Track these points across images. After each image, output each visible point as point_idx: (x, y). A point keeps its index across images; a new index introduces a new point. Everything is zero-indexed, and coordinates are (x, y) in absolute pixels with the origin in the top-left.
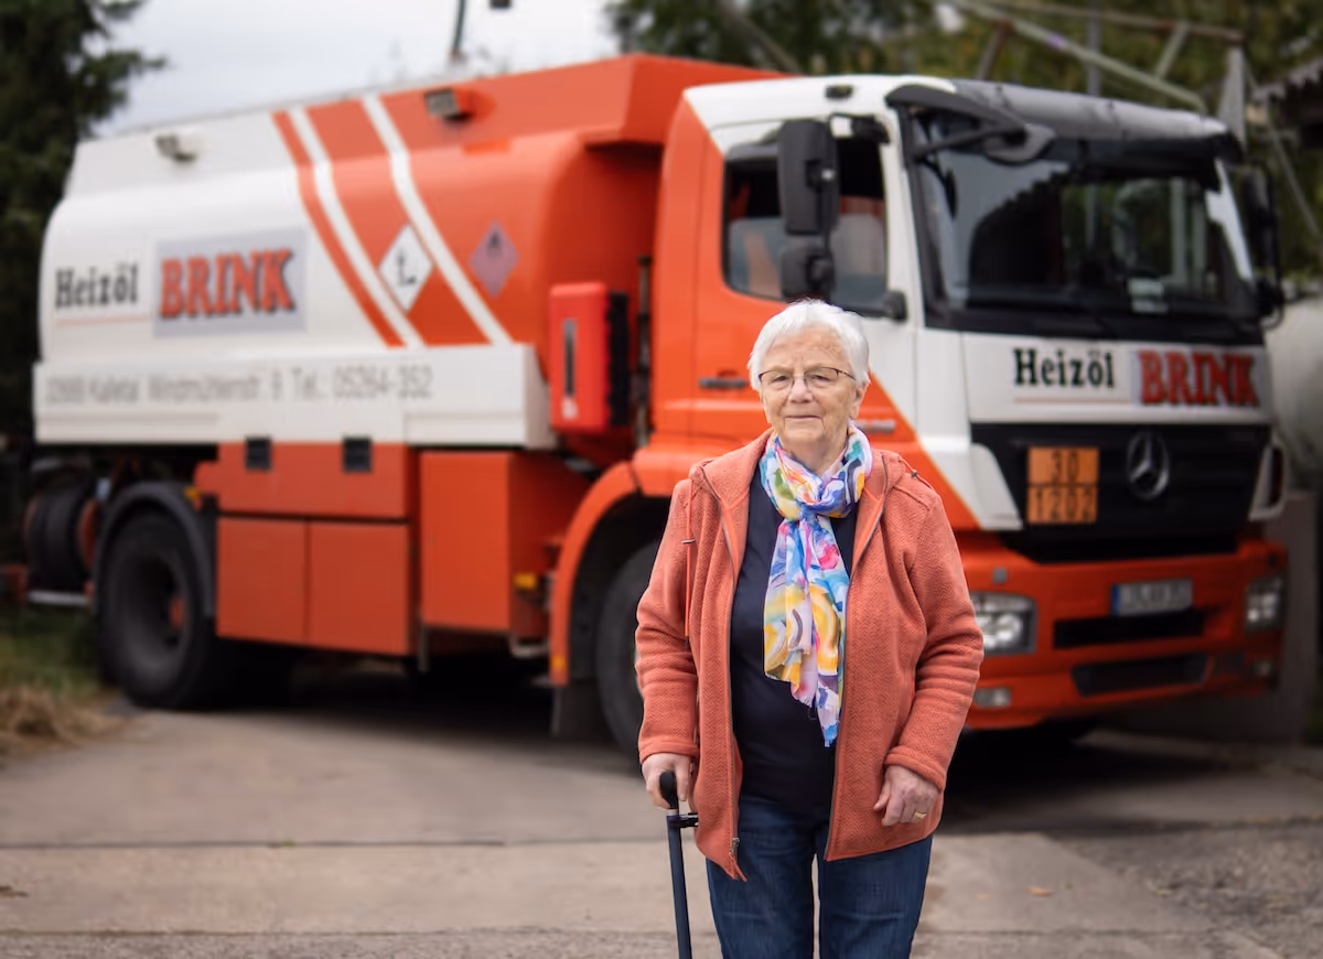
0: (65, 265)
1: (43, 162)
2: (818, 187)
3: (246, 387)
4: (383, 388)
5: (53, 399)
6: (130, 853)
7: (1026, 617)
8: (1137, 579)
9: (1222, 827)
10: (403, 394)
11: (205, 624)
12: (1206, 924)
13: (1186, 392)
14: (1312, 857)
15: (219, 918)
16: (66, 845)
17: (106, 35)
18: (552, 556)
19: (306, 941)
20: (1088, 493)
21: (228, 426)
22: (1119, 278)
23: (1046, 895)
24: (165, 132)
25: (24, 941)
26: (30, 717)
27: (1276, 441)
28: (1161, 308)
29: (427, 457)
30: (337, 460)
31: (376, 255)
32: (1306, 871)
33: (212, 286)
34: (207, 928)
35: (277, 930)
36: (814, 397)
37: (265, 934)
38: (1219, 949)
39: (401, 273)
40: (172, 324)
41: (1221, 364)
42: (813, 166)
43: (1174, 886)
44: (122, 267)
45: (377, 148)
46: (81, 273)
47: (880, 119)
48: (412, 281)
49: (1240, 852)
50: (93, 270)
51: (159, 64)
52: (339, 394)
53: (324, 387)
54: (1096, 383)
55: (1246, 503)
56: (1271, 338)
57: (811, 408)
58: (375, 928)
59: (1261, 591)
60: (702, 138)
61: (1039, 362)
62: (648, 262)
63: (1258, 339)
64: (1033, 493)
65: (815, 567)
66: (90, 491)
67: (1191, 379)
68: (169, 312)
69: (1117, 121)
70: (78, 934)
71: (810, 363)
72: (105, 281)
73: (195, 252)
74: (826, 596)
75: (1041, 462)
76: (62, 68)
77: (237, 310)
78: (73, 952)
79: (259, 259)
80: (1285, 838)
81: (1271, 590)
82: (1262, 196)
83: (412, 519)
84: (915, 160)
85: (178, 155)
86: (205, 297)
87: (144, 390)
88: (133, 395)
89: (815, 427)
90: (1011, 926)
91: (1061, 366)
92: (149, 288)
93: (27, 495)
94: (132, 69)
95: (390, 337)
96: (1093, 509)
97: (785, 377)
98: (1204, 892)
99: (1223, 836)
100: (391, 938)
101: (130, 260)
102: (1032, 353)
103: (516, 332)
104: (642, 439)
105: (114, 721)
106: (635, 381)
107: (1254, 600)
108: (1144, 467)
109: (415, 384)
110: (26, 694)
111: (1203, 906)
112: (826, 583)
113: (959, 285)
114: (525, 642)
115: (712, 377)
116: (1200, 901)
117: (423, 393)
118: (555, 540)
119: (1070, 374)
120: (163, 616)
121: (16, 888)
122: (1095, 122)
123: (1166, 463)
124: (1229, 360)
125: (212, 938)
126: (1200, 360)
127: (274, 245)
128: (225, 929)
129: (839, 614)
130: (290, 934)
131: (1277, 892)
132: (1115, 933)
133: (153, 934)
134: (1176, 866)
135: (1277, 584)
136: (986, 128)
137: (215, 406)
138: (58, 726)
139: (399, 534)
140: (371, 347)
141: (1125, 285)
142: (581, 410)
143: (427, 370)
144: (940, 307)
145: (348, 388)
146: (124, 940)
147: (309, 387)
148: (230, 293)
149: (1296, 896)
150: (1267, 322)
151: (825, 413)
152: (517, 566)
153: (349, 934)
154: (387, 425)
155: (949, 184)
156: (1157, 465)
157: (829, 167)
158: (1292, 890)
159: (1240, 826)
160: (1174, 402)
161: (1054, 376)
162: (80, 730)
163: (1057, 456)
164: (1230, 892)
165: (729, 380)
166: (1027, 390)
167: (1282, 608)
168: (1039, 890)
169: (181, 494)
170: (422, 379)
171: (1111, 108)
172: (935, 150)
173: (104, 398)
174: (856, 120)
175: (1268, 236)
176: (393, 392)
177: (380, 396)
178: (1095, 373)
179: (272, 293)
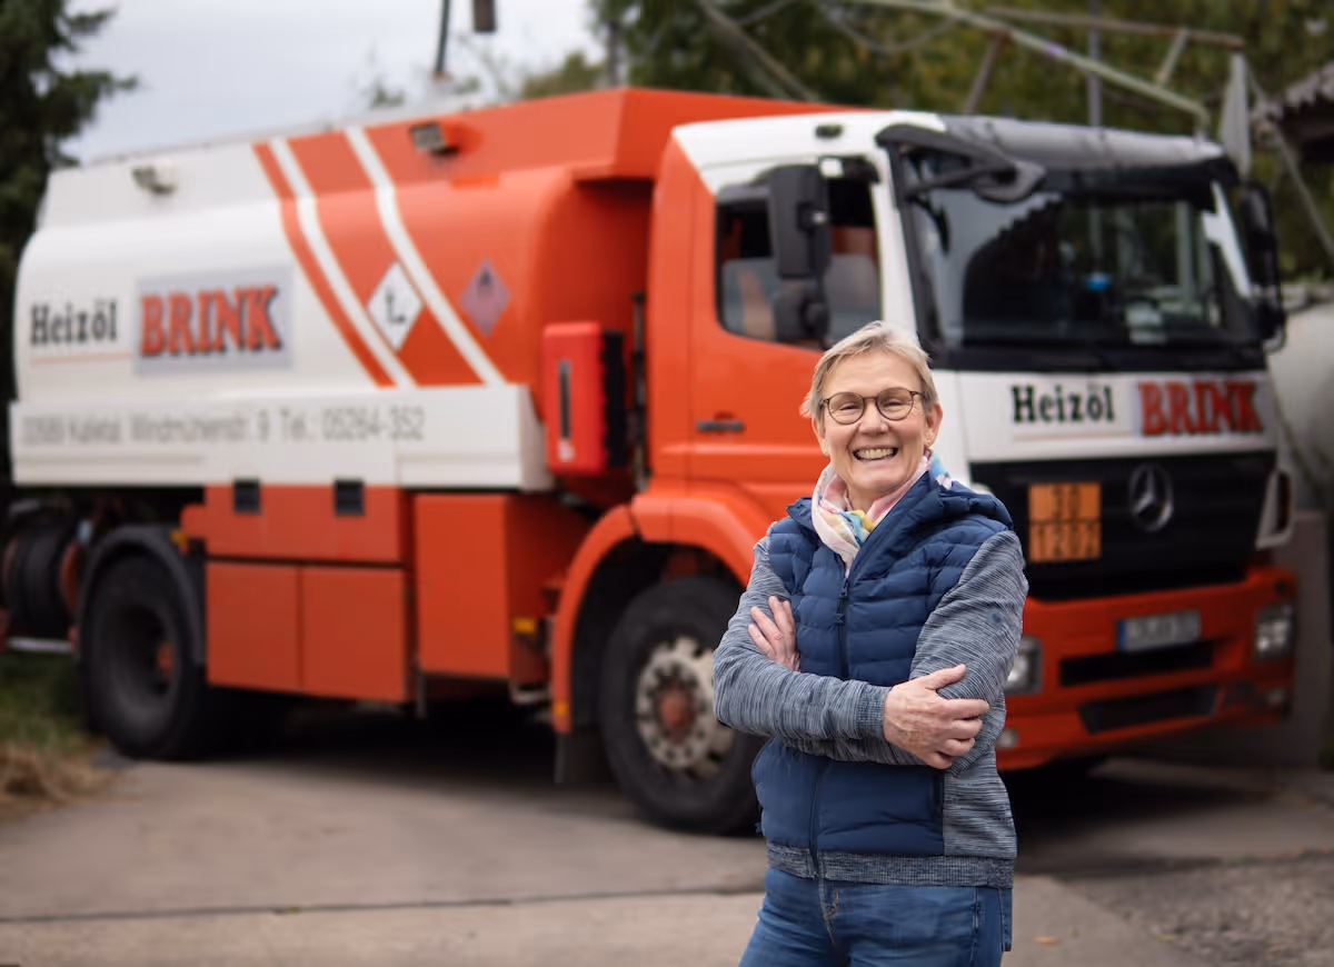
0: (41, 300)
1: (13, 191)
2: (810, 230)
3: (227, 428)
4: (374, 429)
5: (30, 440)
6: (133, 924)
7: (1031, 656)
8: (1144, 613)
9: (1233, 864)
10: (395, 436)
11: (195, 673)
13: (1188, 421)
14: (1318, 894)
17: (74, 49)
18: (551, 599)
20: (1090, 528)
21: (214, 467)
22: (1116, 309)
23: (1050, 944)
24: (143, 163)
26: (18, 775)
27: (1284, 465)
28: (1158, 338)
29: (422, 500)
30: (328, 503)
31: (364, 294)
32: (1312, 910)
33: (195, 324)
39: (390, 312)
40: (153, 362)
41: (1223, 392)
42: (804, 209)
43: (1180, 931)
44: (99, 303)
45: (362, 182)
46: (58, 309)
47: (870, 159)
48: (401, 319)
49: (1248, 890)
50: (69, 307)
51: (130, 84)
52: (328, 436)
53: (314, 427)
54: (1095, 416)
55: (1253, 532)
56: (1275, 361)
59: (1272, 619)
60: (691, 178)
61: (1037, 398)
62: (642, 299)
63: (1260, 364)
64: (1034, 532)
66: (72, 532)
67: (1192, 409)
68: (152, 348)
69: (1108, 153)
72: (83, 318)
73: (175, 288)
75: (1042, 500)
76: (28, 88)
77: (222, 348)
79: (242, 295)
80: (1294, 874)
81: (1281, 617)
82: (1261, 219)
83: (407, 564)
84: (907, 200)
85: (155, 186)
86: (188, 336)
87: (126, 431)
88: (114, 436)
91: (1060, 403)
92: (129, 324)
93: (6, 538)
94: (103, 88)
95: (380, 376)
96: (1096, 543)
98: (1209, 935)
99: (1234, 873)
101: (108, 295)
102: (1030, 390)
103: (509, 371)
104: (640, 482)
105: (101, 775)
106: (632, 420)
107: (1264, 628)
108: (1146, 500)
109: (407, 425)
110: (14, 751)
111: (1207, 951)
113: (954, 323)
114: (526, 687)
115: (709, 419)
116: (1203, 945)
117: (416, 435)
118: (554, 583)
119: (1068, 409)
120: (150, 661)
122: (1087, 151)
123: (1169, 493)
124: (1232, 388)
126: (1200, 388)
127: (260, 281)
131: (1281, 934)
134: (1183, 907)
135: (1287, 610)
136: (977, 167)
137: (199, 447)
138: (48, 784)
139: (396, 577)
140: (361, 388)
141: (1122, 317)
142: (578, 450)
143: (419, 412)
144: (936, 346)
145: (338, 429)
147: (297, 428)
148: (213, 333)
149: (1296, 938)
150: (1269, 344)
152: (515, 611)
154: (380, 467)
155: (941, 222)
156: (1160, 496)
157: (819, 208)
158: (1296, 932)
159: (1250, 861)
160: (1176, 431)
161: (1053, 412)
162: (70, 787)
163: (1058, 493)
164: (1234, 935)
165: (726, 422)
166: (1025, 428)
167: (1294, 635)
168: (1043, 939)
169: (166, 538)
170: (415, 420)
171: (1102, 137)
172: (927, 189)
173: (84, 438)
174: (846, 161)
175: (1268, 257)
176: (384, 434)
177: (371, 438)
178: (1095, 407)
179: (257, 332)
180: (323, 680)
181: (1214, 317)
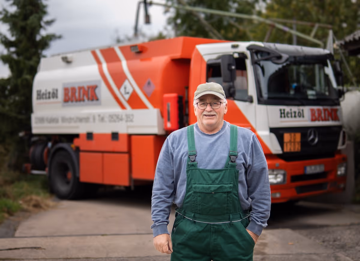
0: (39, 89)
1: (32, 63)
2: (230, 70)
3: (86, 119)
4: (121, 120)
5: (36, 123)
7: (284, 175)
8: (310, 164)
9: (333, 226)
10: (127, 121)
11: (77, 179)
12: (332, 251)
13: (322, 118)
16: (52, 236)
17: (45, 29)
19: (115, 259)
20: (298, 144)
21: (82, 129)
22: (305, 90)
23: (293, 245)
24: (64, 56)
26: (36, 203)
27: (344, 129)
28: (315, 98)
29: (133, 137)
30: (110, 137)
31: (119, 87)
32: (355, 237)
33: (77, 94)
35: (108, 257)
37: (106, 258)
38: (336, 257)
39: (125, 91)
40: (67, 104)
41: (330, 111)
42: (230, 65)
43: (324, 242)
44: (53, 89)
45: (118, 60)
46: (43, 91)
47: (245, 53)
48: (128, 93)
49: (339, 232)
50: (46, 90)
51: (60, 37)
52: (110, 121)
53: (106, 119)
54: (300, 117)
55: (337, 145)
56: (342, 104)
59: (341, 167)
60: (200, 57)
61: (286, 112)
62: (187, 88)
63: (338, 104)
64: (285, 145)
66: (46, 145)
67: (323, 115)
68: (66, 100)
69: (303, 52)
70: (60, 259)
72: (49, 93)
73: (73, 86)
75: (287, 137)
76: (35, 38)
77: (83, 100)
79: (89, 88)
80: (349, 229)
81: (343, 166)
82: (339, 69)
83: (129, 152)
84: (255, 63)
85: (67, 61)
86: (75, 97)
87: (60, 120)
88: (57, 121)
90: (285, 252)
91: (291, 113)
92: (61, 95)
93: (30, 146)
94: (53, 38)
95: (123, 107)
96: (300, 148)
98: (331, 243)
101: (55, 87)
102: (284, 110)
103: (155, 106)
105: (55, 203)
106: (185, 118)
107: (339, 169)
108: (312, 137)
109: (129, 118)
110: (34, 197)
111: (331, 247)
113: (266, 94)
116: (330, 245)
117: (132, 121)
119: (293, 115)
120: (66, 176)
121: (43, 247)
122: (298, 51)
123: (317, 136)
124: (332, 110)
125: (93, 259)
126: (325, 110)
127: (93, 84)
130: (111, 258)
131: (349, 243)
132: (311, 254)
134: (323, 236)
135: (345, 164)
136: (272, 55)
137: (78, 124)
138: (43, 205)
139: (126, 156)
140: (118, 110)
141: (306, 92)
143: (132, 115)
144: (261, 99)
145: (113, 120)
147: (102, 119)
148: (81, 96)
150: (341, 99)
154: (123, 129)
155: (263, 69)
156: (315, 136)
157: (233, 65)
158: (352, 242)
159: (338, 226)
160: (319, 120)
161: (290, 115)
163: (291, 135)
164: (337, 243)
166: (283, 119)
167: (346, 170)
168: (290, 243)
169: (70, 146)
170: (131, 117)
171: (302, 48)
172: (259, 60)
173: (50, 122)
174: (239, 54)
175: (340, 78)
176: (124, 121)
177: (121, 122)
178: (300, 114)
179: (92, 96)
180: (108, 181)
181: (327, 93)
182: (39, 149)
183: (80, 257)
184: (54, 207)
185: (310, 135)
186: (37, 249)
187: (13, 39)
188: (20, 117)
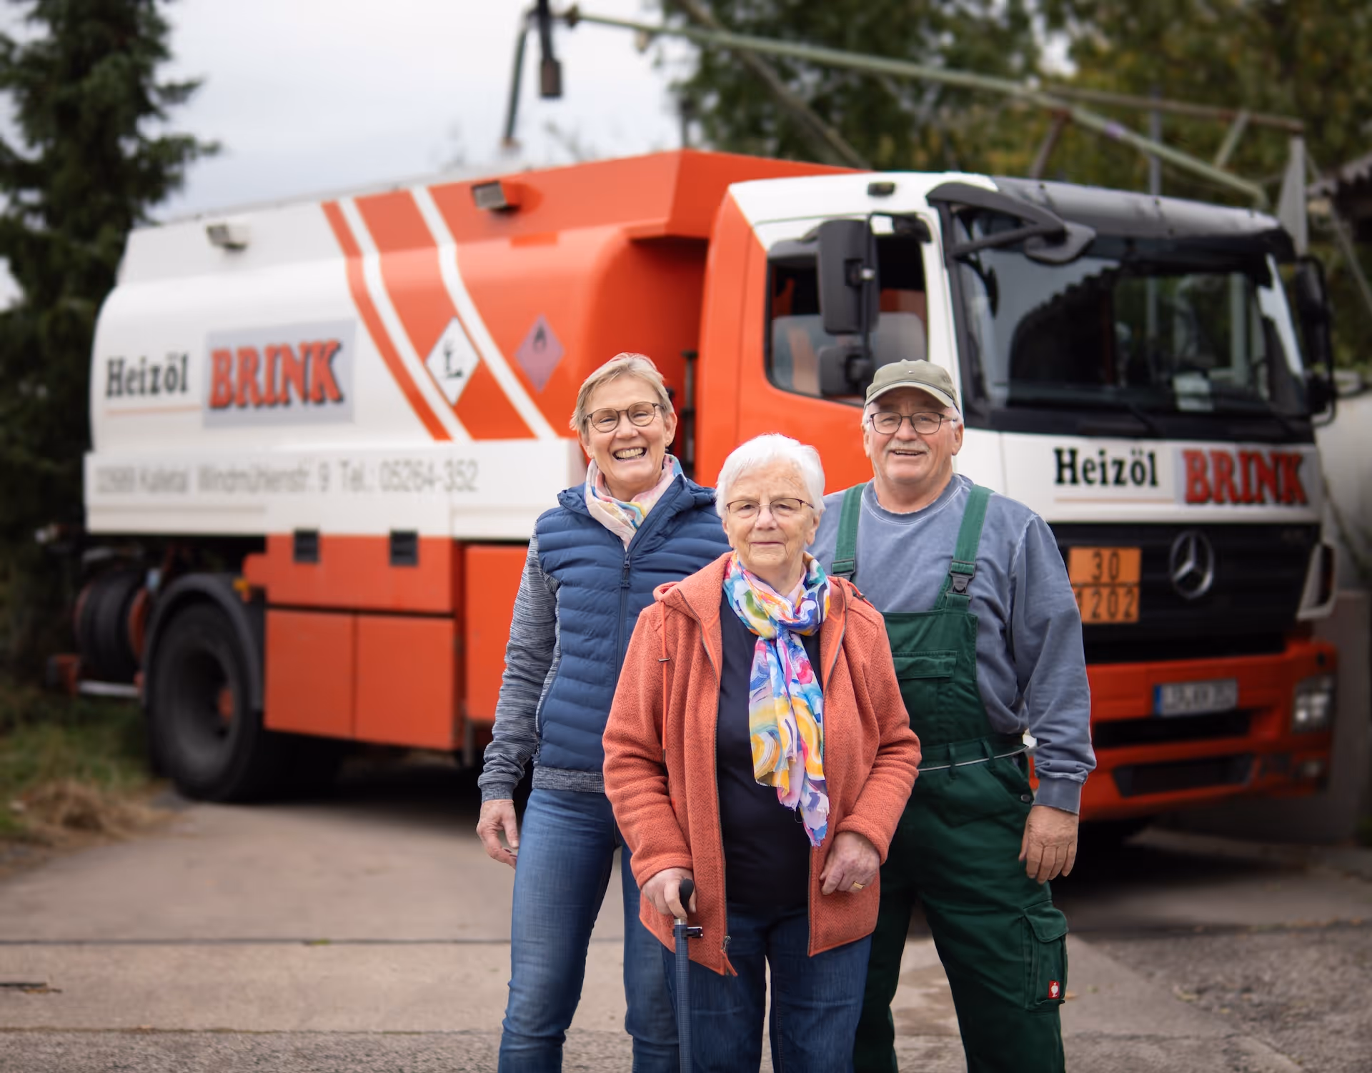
0: (116, 355)
1: (96, 249)
2: (857, 286)
3: (294, 479)
4: (430, 482)
5: (103, 489)
6: (167, 949)
8: (1180, 679)
9: (1261, 931)
10: (449, 489)
11: (253, 718)
12: (1226, 1029)
13: (1232, 489)
14: (1344, 962)
15: (248, 1017)
16: (105, 941)
17: (163, 117)
19: (332, 1038)
20: (1129, 592)
21: (276, 518)
22: (1164, 376)
23: (1071, 999)
24: (215, 221)
25: (58, 1038)
26: (77, 811)
27: (1326, 539)
28: (1207, 407)
29: (473, 551)
30: (384, 554)
31: (424, 349)
32: (1336, 976)
33: (261, 377)
34: (235, 1027)
35: (304, 1028)
36: (779, 526)
37: (293, 1033)
38: (1233, 1053)
39: (448, 368)
40: (221, 415)
41: (1268, 461)
42: (852, 264)
43: (1200, 992)
44: (171, 356)
45: (425, 240)
46: (132, 363)
47: (920, 217)
48: (459, 374)
49: (1273, 956)
50: (143, 360)
51: (213, 150)
52: (386, 488)
53: (372, 479)
54: (1139, 482)
55: (1295, 603)
56: (1322, 435)
57: (776, 535)
58: (400, 1028)
59: (1310, 692)
60: (747, 234)
61: (1080, 462)
62: (693, 358)
63: (1309, 438)
65: (795, 681)
66: (141, 581)
67: (1237, 478)
68: (219, 402)
69: (1162, 218)
70: (109, 1030)
71: (775, 493)
72: (156, 371)
73: (246, 342)
74: (807, 707)
75: (1081, 561)
76: (118, 152)
77: (287, 402)
78: (103, 1049)
79: (307, 350)
80: (1322, 942)
81: (1319, 690)
82: (1316, 293)
83: (457, 614)
84: (956, 259)
85: (228, 243)
86: (255, 388)
87: (194, 480)
88: (183, 488)
89: (778, 553)
91: (1103, 465)
92: (199, 378)
93: (79, 585)
94: (187, 153)
95: (438, 431)
96: (1134, 610)
97: (750, 505)
98: (1230, 996)
99: (1261, 940)
100: (415, 1036)
101: (181, 351)
102: (1073, 453)
105: (161, 813)
107: (1301, 701)
108: (1188, 567)
109: (461, 478)
110: (73, 787)
111: (1226, 1011)
112: (806, 696)
113: (998, 384)
116: (1223, 1006)
117: (469, 487)
119: (1111, 473)
120: (213, 708)
121: (51, 985)
122: (1141, 218)
123: (1211, 562)
124: (1277, 458)
125: (240, 1037)
126: (1246, 458)
127: (324, 336)
128: (253, 1027)
129: (818, 724)
130: (317, 1033)
131: (1302, 998)
132: (1134, 1038)
133: (183, 1031)
134: (1205, 970)
135: (1326, 684)
136: (1028, 228)
137: (263, 497)
138: (104, 819)
139: (447, 626)
140: (418, 440)
141: (1170, 383)
143: (473, 464)
144: (979, 406)
145: (395, 481)
146: (155, 1038)
147: (356, 480)
148: (279, 386)
149: (1318, 1002)
150: (1317, 419)
151: (787, 539)
153: (375, 1033)
154: (434, 520)
155: (990, 282)
156: (1202, 564)
157: (869, 267)
158: (1317, 996)
159: (1279, 929)
160: (1220, 501)
161: (1096, 475)
162: (127, 823)
163: (1098, 555)
164: (1255, 997)
166: (1067, 490)
167: (1332, 708)
169: (230, 586)
170: (468, 473)
171: (1157, 203)
172: (976, 250)
173: (154, 488)
174: (897, 218)
175: (1320, 331)
176: (439, 486)
177: (427, 491)
178: (1138, 473)
179: (320, 387)
180: (373, 729)
181: (1264, 393)
182: (111, 596)
183: (192, 1024)
184: (151, 830)
185: (1181, 560)
186: (26, 991)
187: (34, 154)
188: (47, 465)
